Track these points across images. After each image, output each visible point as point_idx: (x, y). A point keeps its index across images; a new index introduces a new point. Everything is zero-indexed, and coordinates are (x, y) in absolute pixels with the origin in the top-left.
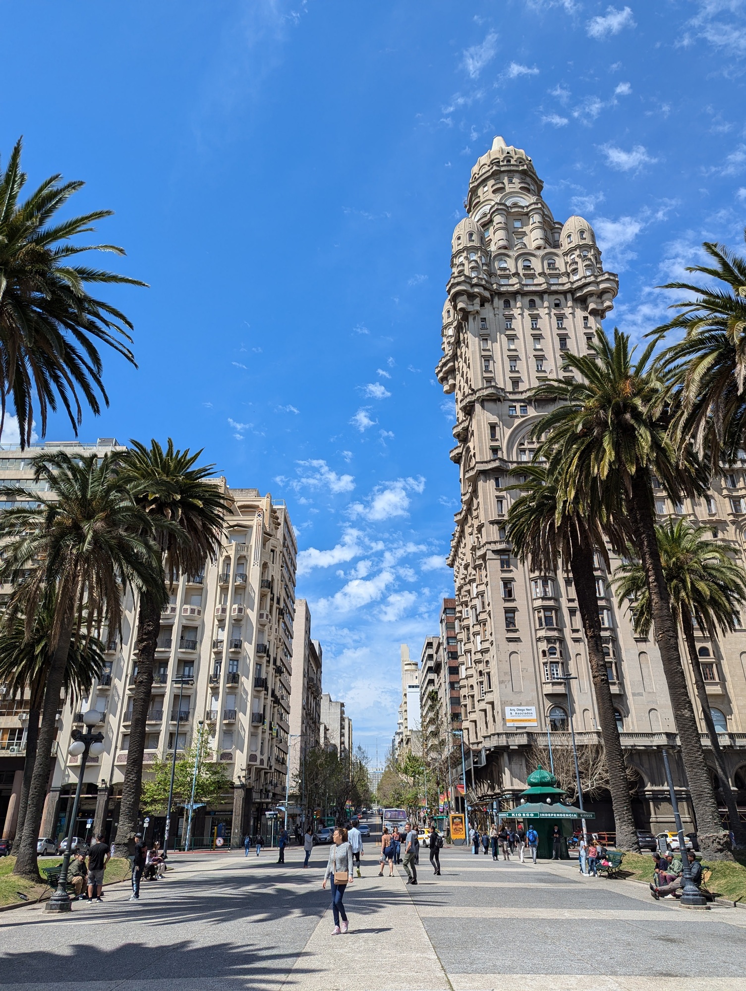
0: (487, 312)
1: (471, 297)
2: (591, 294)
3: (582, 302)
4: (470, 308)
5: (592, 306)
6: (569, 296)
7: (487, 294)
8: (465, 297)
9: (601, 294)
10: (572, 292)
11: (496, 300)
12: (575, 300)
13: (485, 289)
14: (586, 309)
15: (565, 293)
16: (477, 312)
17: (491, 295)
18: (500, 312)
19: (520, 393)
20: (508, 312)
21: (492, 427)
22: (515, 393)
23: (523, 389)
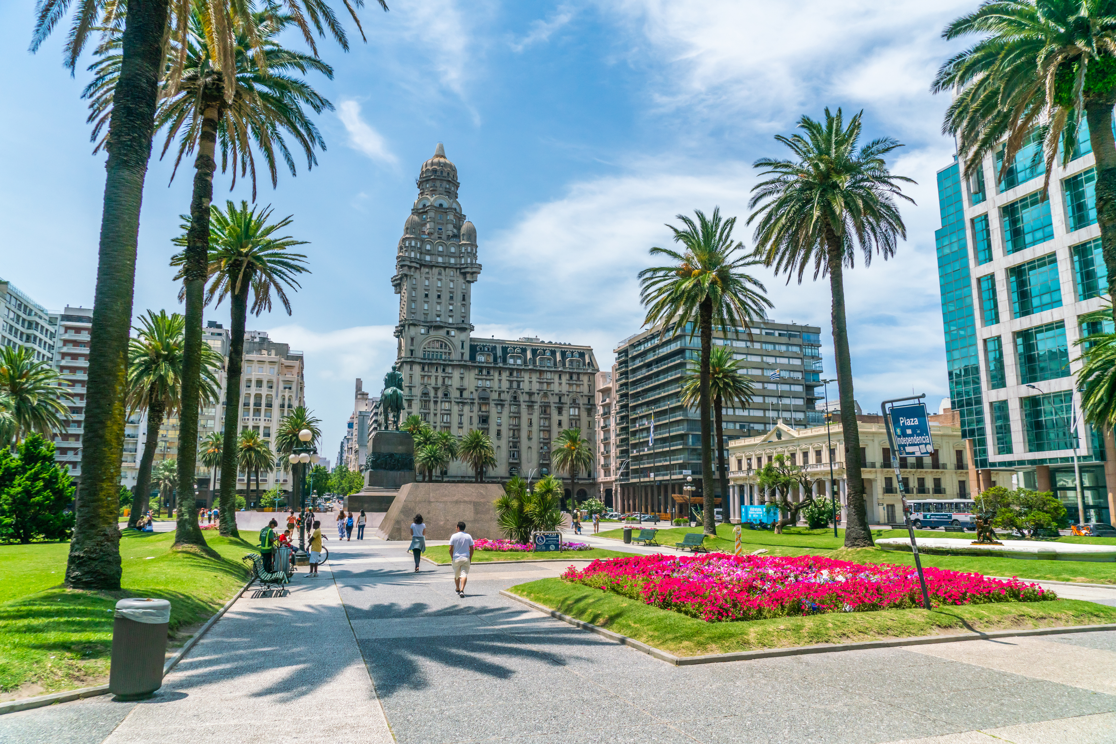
0: (417, 275)
1: (410, 267)
2: (468, 272)
3: (464, 274)
4: (408, 273)
5: (468, 279)
6: (458, 271)
7: (418, 266)
9: (473, 273)
10: (460, 269)
11: (422, 268)
12: (461, 273)
13: (417, 263)
14: (465, 278)
15: (457, 269)
16: (412, 275)
17: (420, 266)
18: (424, 276)
19: (427, 322)
20: (427, 276)
21: (412, 339)
22: (424, 322)
23: (429, 320)
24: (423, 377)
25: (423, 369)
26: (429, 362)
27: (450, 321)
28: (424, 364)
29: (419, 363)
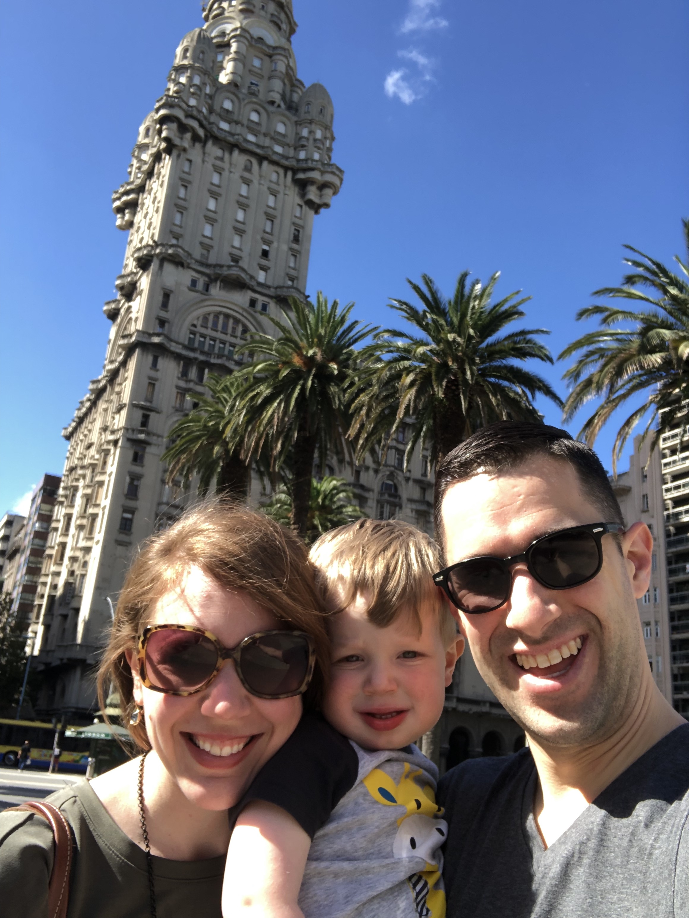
0: (196, 153)
1: (183, 128)
2: (313, 181)
3: (302, 185)
4: (177, 141)
6: (290, 174)
7: (201, 132)
8: (174, 126)
9: (323, 186)
10: (295, 171)
11: (210, 144)
12: (295, 181)
13: (201, 125)
14: (303, 195)
15: (286, 168)
16: (185, 150)
17: (206, 136)
18: (210, 160)
19: (208, 266)
20: (218, 163)
21: (167, 296)
22: (202, 264)
23: (212, 260)
24: (182, 392)
25: (184, 374)
26: (202, 358)
27: (261, 277)
28: (188, 362)
29: (178, 357)
